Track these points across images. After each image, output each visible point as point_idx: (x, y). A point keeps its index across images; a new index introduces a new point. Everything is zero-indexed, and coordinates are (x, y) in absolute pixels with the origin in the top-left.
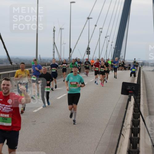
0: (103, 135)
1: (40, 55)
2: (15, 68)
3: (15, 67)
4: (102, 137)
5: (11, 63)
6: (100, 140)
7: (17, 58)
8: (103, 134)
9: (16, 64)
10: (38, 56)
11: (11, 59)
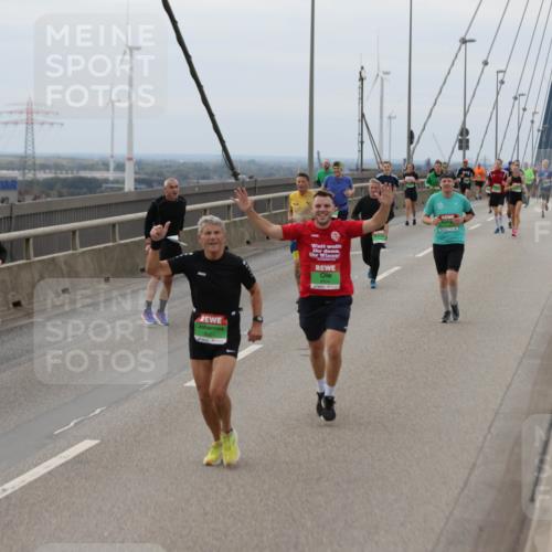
0: (508, 388)
1: (318, 153)
2: (259, 188)
3: (258, 185)
4: (506, 393)
5: (235, 175)
6: (501, 405)
7: (252, 162)
8: (510, 385)
9: (251, 178)
10: (315, 155)
11: (235, 164)
